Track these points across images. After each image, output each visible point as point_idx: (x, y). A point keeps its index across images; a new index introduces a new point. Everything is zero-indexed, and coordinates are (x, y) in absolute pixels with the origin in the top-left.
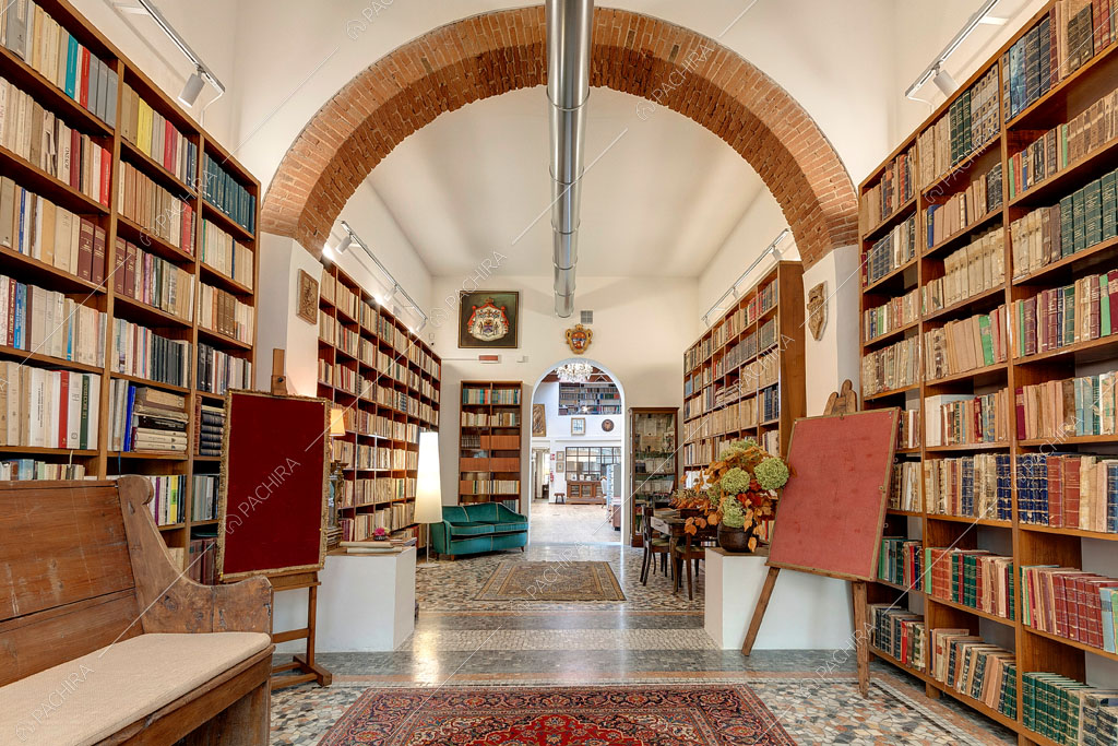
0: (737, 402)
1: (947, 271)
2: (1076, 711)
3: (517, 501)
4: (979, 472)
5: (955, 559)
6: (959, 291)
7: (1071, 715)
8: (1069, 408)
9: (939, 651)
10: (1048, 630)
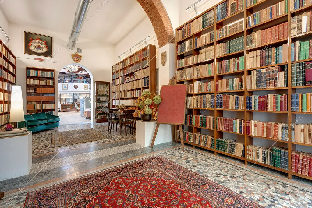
0: (134, 81)
1: (200, 53)
2: (227, 145)
3: (54, 111)
4: (207, 98)
5: (201, 117)
6: (203, 58)
7: (226, 146)
8: (227, 85)
9: (196, 138)
10: (222, 130)
